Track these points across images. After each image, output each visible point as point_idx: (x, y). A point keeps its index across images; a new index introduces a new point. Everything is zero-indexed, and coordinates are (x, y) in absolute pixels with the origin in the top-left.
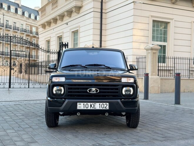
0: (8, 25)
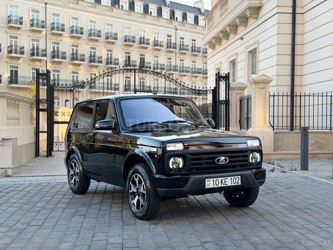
0: (183, 45)
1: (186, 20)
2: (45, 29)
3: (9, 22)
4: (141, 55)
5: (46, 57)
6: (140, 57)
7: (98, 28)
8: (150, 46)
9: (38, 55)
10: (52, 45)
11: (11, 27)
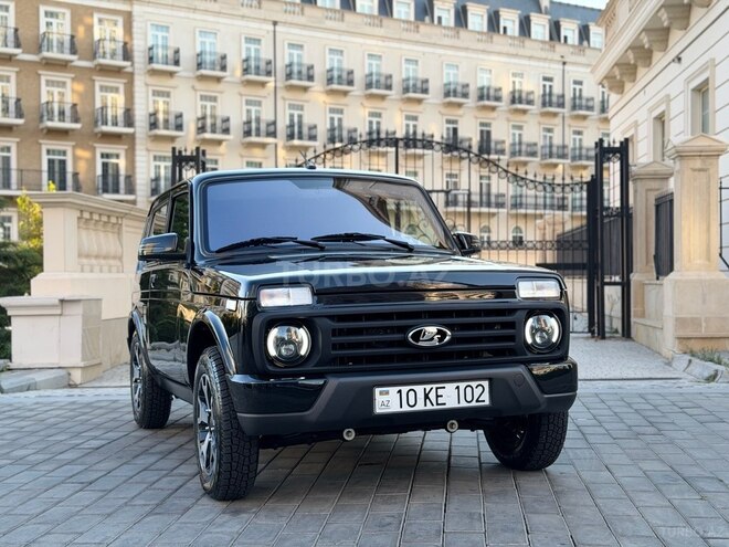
0: (580, 97)
1: (588, 40)
2: (272, 79)
3: (199, 66)
4: (482, 124)
5: (275, 137)
6: (479, 128)
7: (385, 70)
8: (504, 105)
9: (258, 135)
10: (288, 112)
11: (202, 78)
